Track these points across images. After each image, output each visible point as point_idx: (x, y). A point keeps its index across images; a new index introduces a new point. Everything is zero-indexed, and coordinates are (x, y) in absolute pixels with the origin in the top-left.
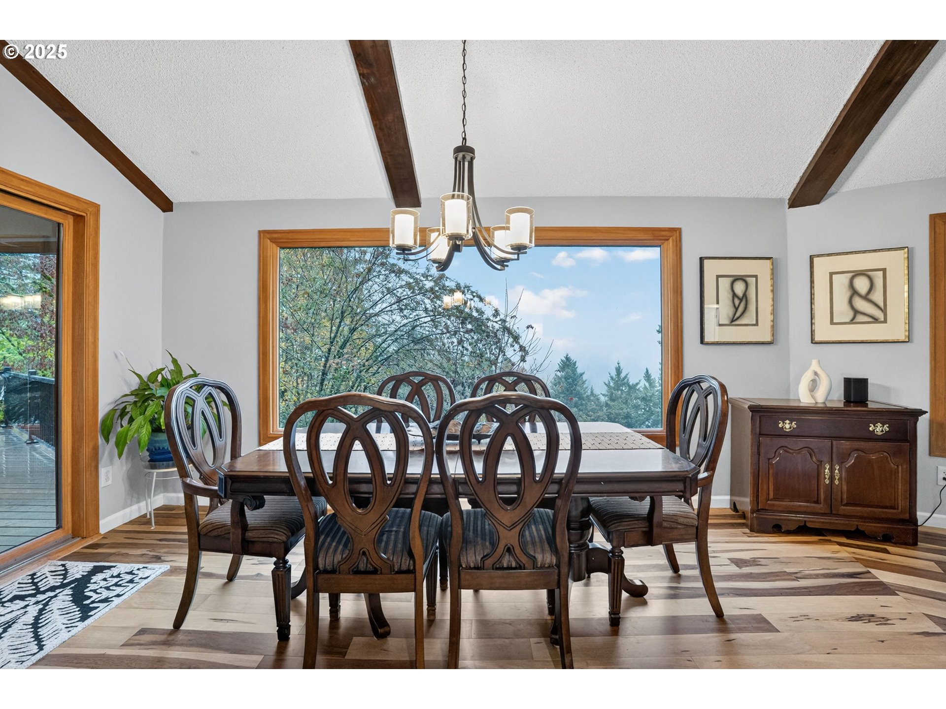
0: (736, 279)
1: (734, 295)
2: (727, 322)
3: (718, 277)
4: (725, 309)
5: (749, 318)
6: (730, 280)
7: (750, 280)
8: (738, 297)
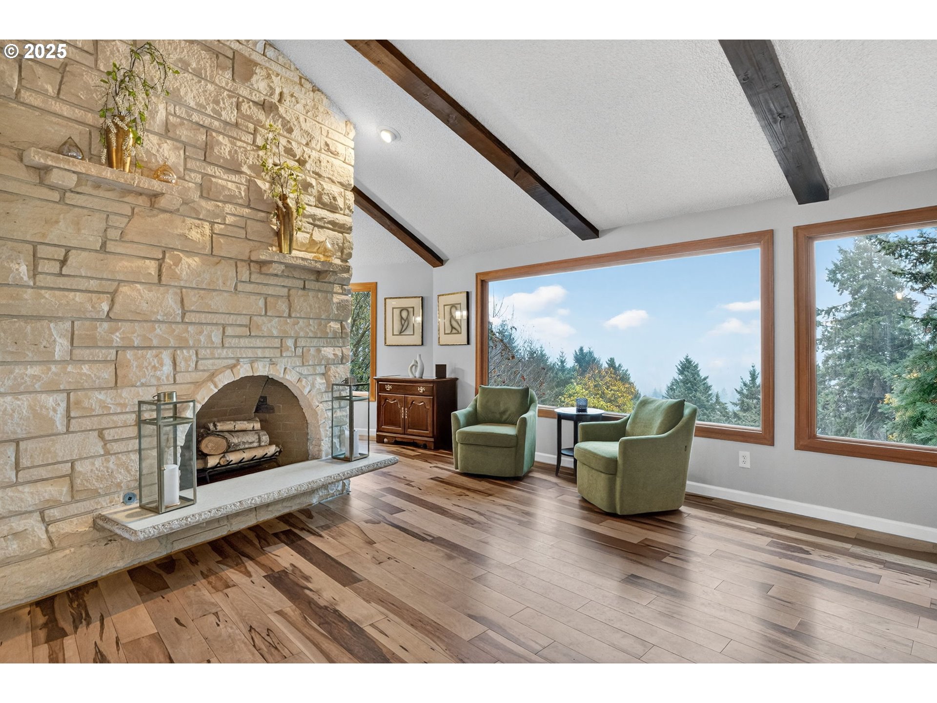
0: (402, 309)
1: (402, 318)
2: (398, 334)
3: (393, 308)
4: (397, 327)
5: (409, 331)
6: (399, 310)
7: (410, 309)
8: (403, 319)
